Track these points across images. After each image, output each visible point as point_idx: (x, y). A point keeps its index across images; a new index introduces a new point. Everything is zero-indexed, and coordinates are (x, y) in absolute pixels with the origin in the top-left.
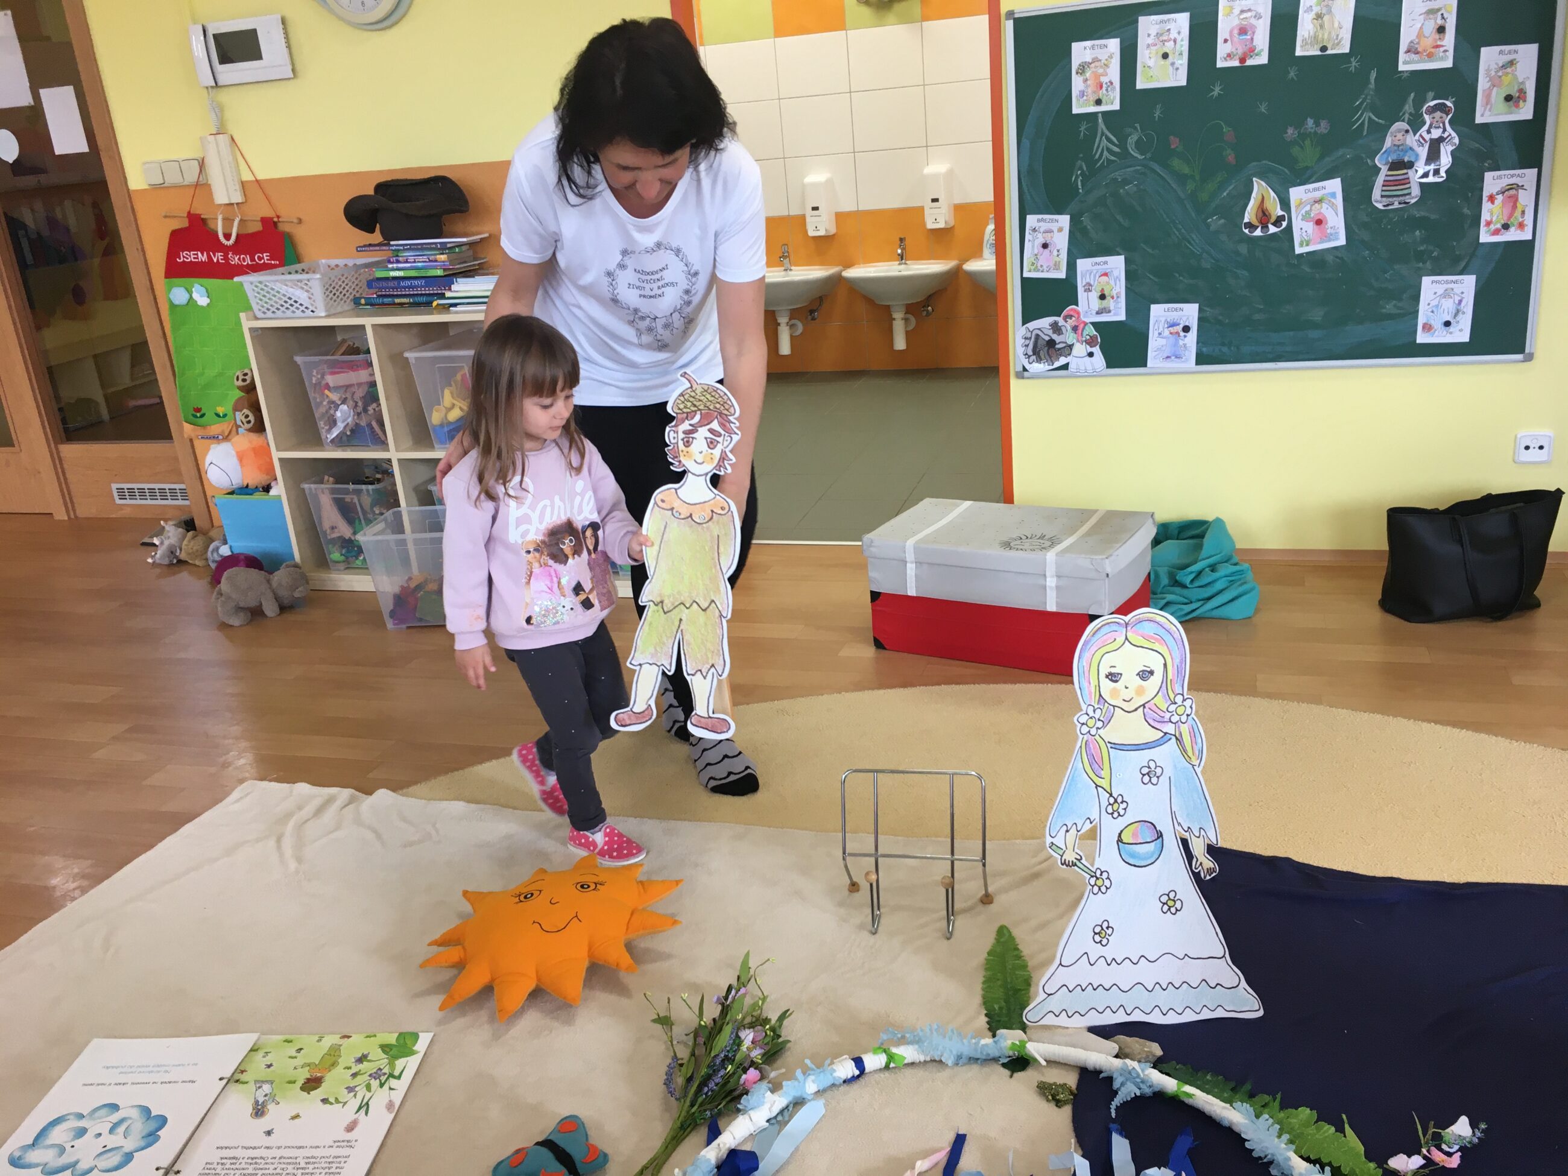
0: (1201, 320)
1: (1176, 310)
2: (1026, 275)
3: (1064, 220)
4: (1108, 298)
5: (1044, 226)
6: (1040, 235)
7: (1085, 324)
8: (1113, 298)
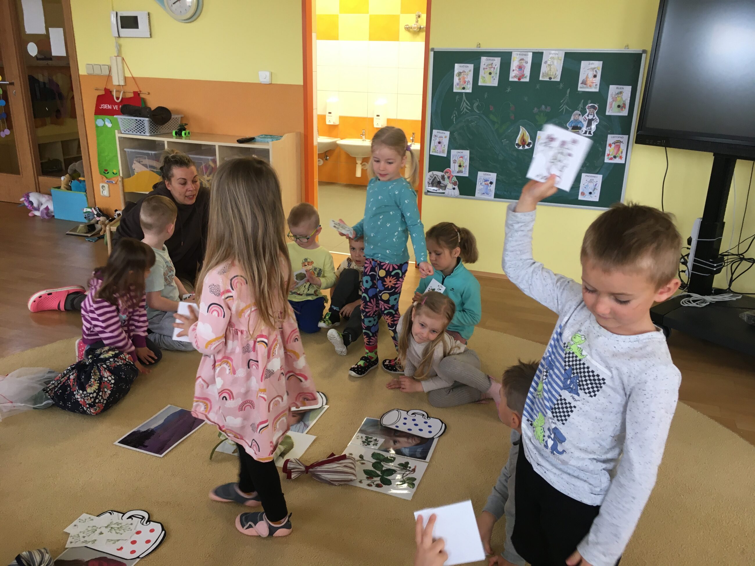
0: (497, 180)
1: (488, 175)
2: (431, 153)
3: (448, 133)
4: (462, 167)
5: (439, 135)
6: (438, 138)
7: (453, 176)
8: (464, 167)
